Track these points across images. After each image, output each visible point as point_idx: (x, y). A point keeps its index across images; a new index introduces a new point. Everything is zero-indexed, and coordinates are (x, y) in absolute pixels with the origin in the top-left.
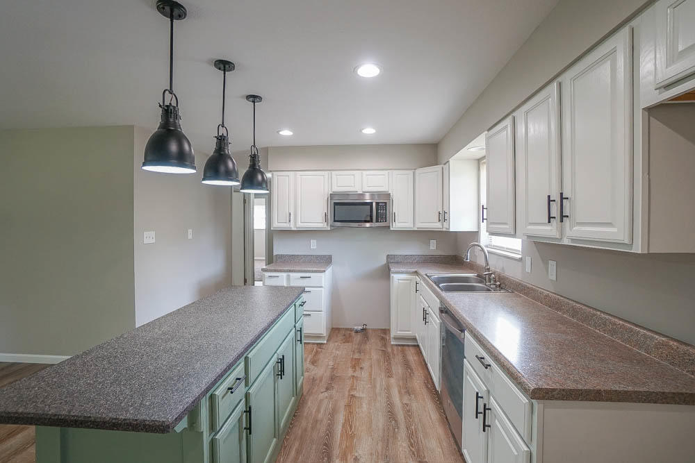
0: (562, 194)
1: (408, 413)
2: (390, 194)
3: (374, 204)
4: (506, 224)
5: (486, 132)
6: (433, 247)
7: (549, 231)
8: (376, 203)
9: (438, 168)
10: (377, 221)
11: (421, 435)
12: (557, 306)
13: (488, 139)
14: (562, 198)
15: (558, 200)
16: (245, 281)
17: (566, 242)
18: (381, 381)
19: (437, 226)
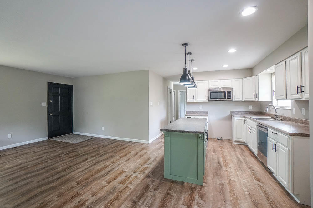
0: (301, 85)
1: (245, 160)
2: (232, 88)
3: (226, 92)
4: (283, 96)
5: (275, 65)
6: (250, 108)
7: (298, 96)
8: (227, 92)
9: (253, 77)
10: (227, 98)
11: (251, 165)
12: (305, 123)
13: (275, 68)
14: (301, 86)
15: (300, 87)
16: (170, 122)
17: (304, 99)
18: (232, 152)
19: (253, 99)
